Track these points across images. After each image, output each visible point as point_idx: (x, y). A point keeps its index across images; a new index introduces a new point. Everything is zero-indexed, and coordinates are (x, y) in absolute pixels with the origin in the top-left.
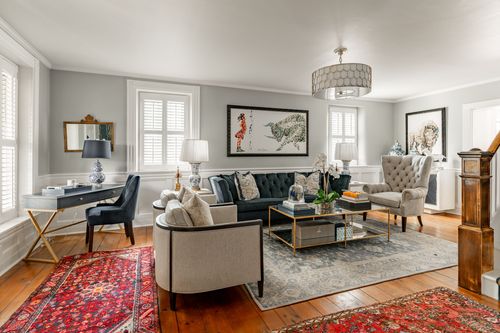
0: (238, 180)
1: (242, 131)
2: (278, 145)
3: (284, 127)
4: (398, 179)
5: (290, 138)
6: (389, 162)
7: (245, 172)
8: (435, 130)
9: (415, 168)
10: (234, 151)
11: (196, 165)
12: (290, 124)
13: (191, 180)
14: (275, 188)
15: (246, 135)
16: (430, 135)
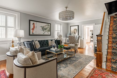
0: (34, 43)
1: (34, 28)
2: (43, 32)
3: (45, 27)
4: (72, 41)
5: (46, 31)
6: (70, 37)
7: (35, 40)
8: (76, 30)
9: (76, 38)
10: (31, 34)
11: (20, 38)
12: (46, 27)
13: (18, 43)
14: (43, 44)
15: (35, 29)
16: (75, 31)
